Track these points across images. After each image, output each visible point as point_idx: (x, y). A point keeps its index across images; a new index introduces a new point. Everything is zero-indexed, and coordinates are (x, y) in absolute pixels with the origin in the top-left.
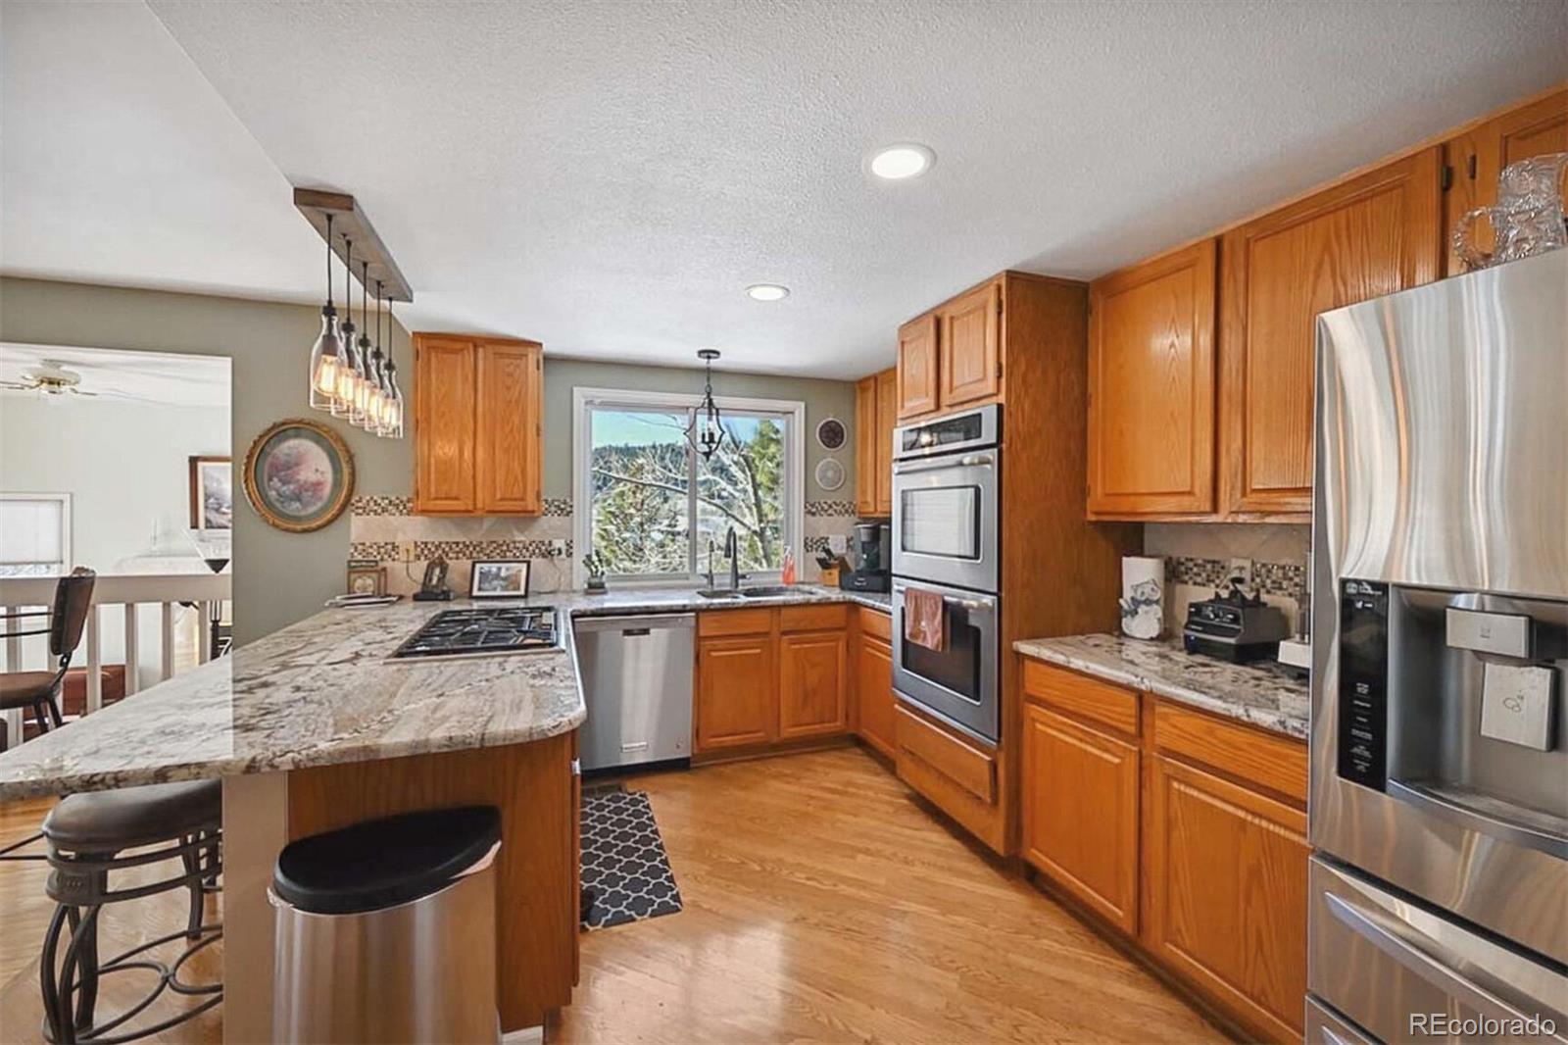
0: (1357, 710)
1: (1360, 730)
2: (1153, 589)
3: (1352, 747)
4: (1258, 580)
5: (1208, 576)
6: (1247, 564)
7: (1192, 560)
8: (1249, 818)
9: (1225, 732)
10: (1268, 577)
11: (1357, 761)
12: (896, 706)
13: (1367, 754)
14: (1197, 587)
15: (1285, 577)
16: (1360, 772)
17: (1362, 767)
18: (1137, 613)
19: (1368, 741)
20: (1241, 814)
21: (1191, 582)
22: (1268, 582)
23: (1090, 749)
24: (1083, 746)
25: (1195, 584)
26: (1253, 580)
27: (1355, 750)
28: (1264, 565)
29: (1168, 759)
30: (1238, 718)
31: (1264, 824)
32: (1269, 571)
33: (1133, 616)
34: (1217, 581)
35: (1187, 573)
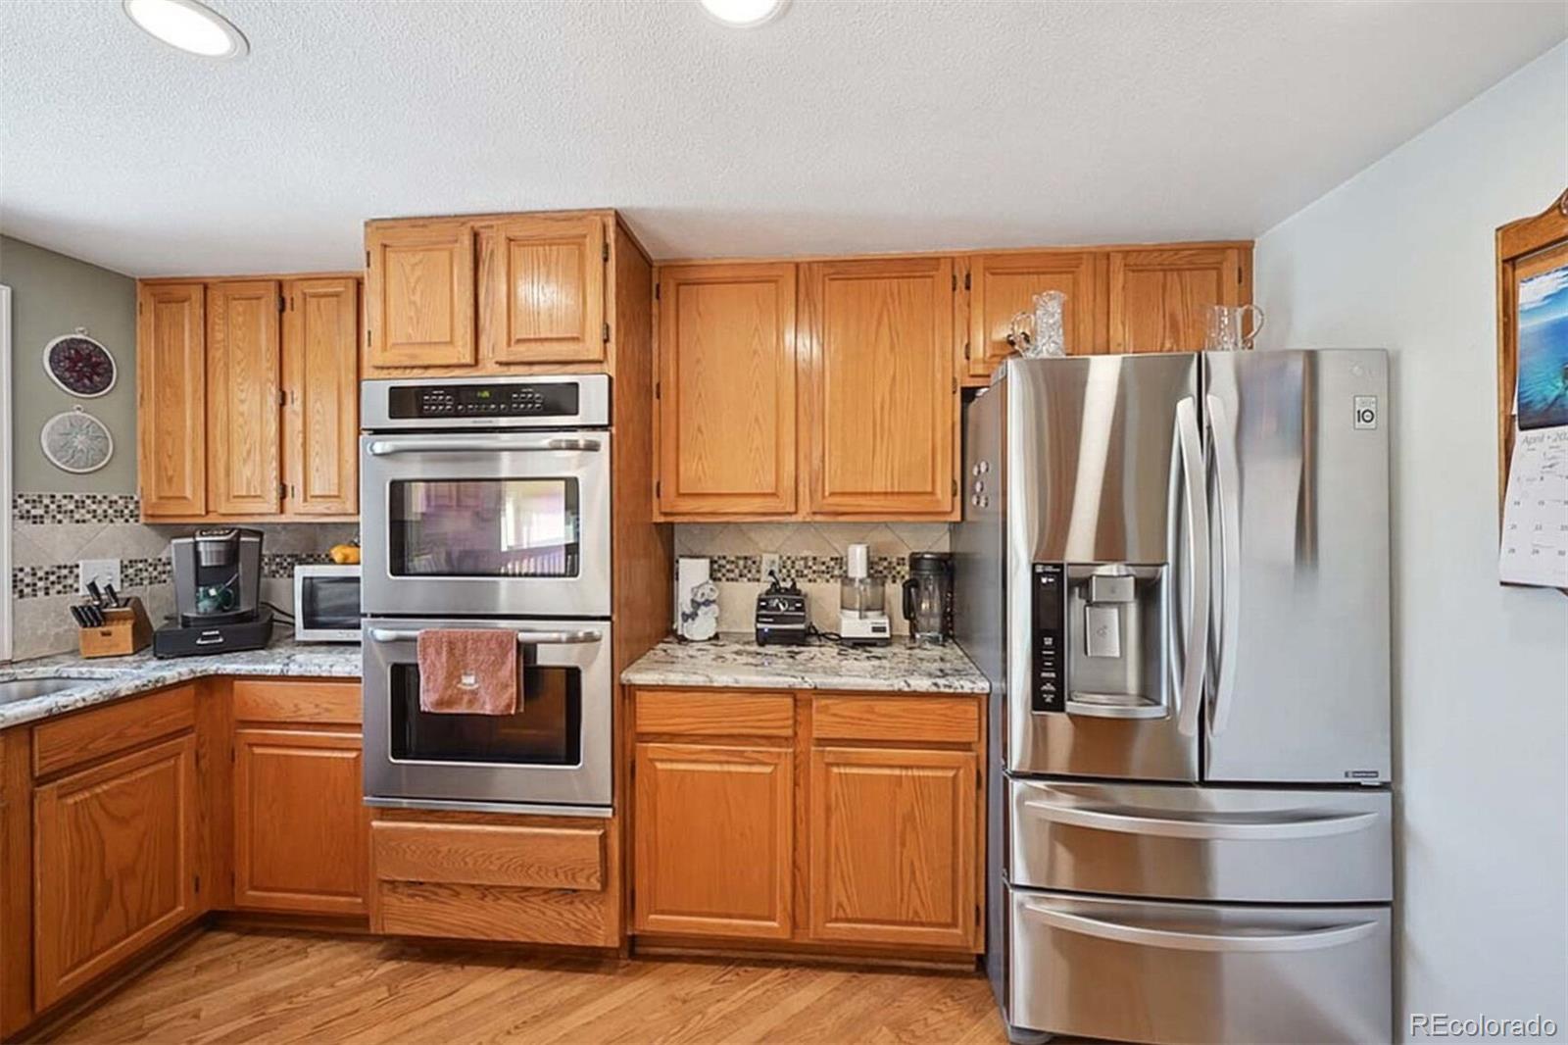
0: (1045, 658)
1: (1046, 671)
2: (712, 590)
3: (1041, 686)
4: (784, 571)
5: (741, 571)
6: (776, 557)
7: (724, 558)
8: (904, 773)
9: (882, 706)
10: (793, 567)
11: (1045, 696)
12: (376, 824)
13: (1052, 688)
14: (730, 583)
15: (806, 567)
16: (1048, 703)
17: (1049, 699)
18: (697, 615)
19: (1052, 678)
20: (897, 772)
21: (724, 579)
22: (793, 571)
23: (733, 768)
24: (726, 768)
25: (728, 580)
26: (780, 571)
27: (1044, 688)
28: (789, 558)
29: (828, 749)
30: (900, 690)
31: (916, 773)
32: (793, 562)
33: (693, 619)
34: (749, 576)
35: (719, 571)
